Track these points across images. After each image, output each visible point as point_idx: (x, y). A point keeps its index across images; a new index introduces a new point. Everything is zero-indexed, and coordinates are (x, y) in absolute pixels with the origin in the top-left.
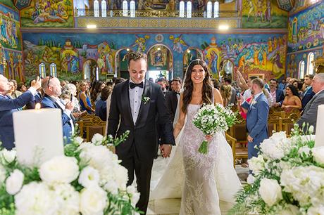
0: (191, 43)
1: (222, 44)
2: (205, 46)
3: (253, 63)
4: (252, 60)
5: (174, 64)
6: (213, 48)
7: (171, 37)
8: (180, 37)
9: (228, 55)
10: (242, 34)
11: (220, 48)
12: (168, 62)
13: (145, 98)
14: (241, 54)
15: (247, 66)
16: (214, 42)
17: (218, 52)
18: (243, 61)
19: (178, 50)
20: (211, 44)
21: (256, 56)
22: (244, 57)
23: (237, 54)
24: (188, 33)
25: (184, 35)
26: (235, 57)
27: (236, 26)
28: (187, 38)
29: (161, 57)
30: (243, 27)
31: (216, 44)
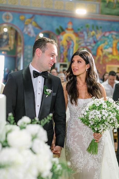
0: (44, 26)
1: (79, 30)
2: (61, 31)
3: (111, 53)
4: (110, 50)
5: (24, 49)
6: (69, 34)
7: (22, 18)
8: (31, 18)
9: (86, 43)
10: (101, 20)
11: (76, 34)
12: (16, 46)
13: (47, 90)
14: (99, 43)
15: (105, 56)
16: (70, 26)
17: (75, 38)
18: (102, 50)
19: (30, 33)
20: (67, 29)
21: (114, 45)
22: (102, 46)
23: (95, 42)
24: (41, 15)
25: (37, 16)
26: (93, 45)
27: (94, 11)
28: (41, 20)
29: (8, 39)
30: (101, 12)
31: (72, 29)
